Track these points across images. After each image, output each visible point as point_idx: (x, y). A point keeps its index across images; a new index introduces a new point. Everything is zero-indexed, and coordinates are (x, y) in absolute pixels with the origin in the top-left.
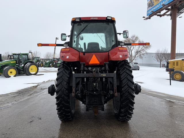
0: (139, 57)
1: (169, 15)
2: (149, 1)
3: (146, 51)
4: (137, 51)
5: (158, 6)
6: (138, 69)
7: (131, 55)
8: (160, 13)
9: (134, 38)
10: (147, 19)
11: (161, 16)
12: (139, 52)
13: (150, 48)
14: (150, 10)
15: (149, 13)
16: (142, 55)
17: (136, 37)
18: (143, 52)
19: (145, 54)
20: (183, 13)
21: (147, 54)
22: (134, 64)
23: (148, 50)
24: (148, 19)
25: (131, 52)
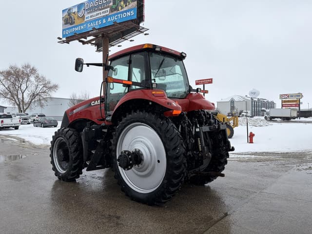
0: (36, 104)
1: (94, 44)
2: (65, 15)
3: (49, 95)
4: (33, 94)
5: (82, 27)
6: (56, 124)
7: (23, 101)
8: (86, 39)
9: (29, 69)
10: (64, 42)
11: (84, 43)
12: (37, 95)
13: (57, 89)
14: (68, 29)
15: (67, 33)
16: (43, 102)
17: (31, 68)
18: (44, 96)
19: (49, 100)
20: (113, 46)
21: (52, 100)
22: (39, 116)
23: (54, 92)
24: (66, 44)
25: (23, 95)
